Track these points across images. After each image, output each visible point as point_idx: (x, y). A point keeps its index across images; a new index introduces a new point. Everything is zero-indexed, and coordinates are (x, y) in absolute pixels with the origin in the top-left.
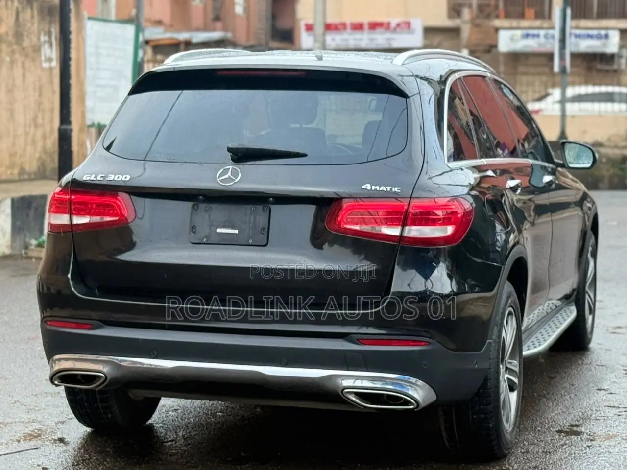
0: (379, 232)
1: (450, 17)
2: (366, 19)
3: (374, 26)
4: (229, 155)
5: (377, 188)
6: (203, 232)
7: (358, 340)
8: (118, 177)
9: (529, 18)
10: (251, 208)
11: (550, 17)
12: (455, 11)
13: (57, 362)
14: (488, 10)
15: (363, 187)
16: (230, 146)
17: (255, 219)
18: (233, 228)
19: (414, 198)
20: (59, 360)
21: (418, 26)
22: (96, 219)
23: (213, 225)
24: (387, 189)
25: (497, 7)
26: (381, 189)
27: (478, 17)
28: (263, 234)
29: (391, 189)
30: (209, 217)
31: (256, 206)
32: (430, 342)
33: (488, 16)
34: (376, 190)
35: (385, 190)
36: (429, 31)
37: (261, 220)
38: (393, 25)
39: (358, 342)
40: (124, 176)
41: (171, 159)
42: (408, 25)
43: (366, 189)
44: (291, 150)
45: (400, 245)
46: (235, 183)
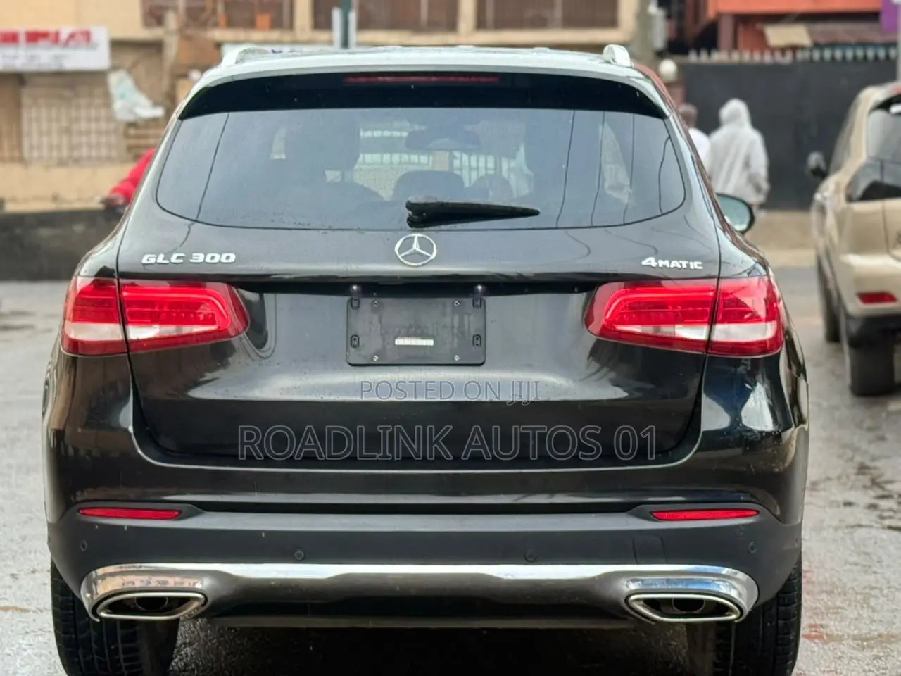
0: (672, 335)
1: (147, 24)
2: (22, 28)
3: (34, 37)
4: (407, 213)
5: (667, 263)
6: (370, 345)
7: (651, 513)
8: (213, 258)
9: (262, 29)
10: (453, 303)
11: (291, 26)
12: (154, 16)
13: (100, 581)
14: (204, 16)
15: (645, 263)
16: (413, 199)
17: (461, 321)
18: (423, 336)
19: (722, 278)
20: (104, 577)
21: (102, 37)
22: (170, 330)
23: (389, 333)
24: (681, 264)
25: (214, 11)
26: (672, 266)
27: (187, 25)
28: (477, 345)
29: (688, 265)
30: (380, 320)
31: (460, 299)
32: (759, 510)
33: (204, 25)
34: (665, 266)
35: (679, 266)
36: (118, 46)
37: (472, 322)
38: (64, 35)
39: (652, 516)
40: (224, 256)
41: (303, 224)
42: (87, 35)
43: (650, 266)
44: (514, 204)
45: (708, 355)
46: (431, 261)
